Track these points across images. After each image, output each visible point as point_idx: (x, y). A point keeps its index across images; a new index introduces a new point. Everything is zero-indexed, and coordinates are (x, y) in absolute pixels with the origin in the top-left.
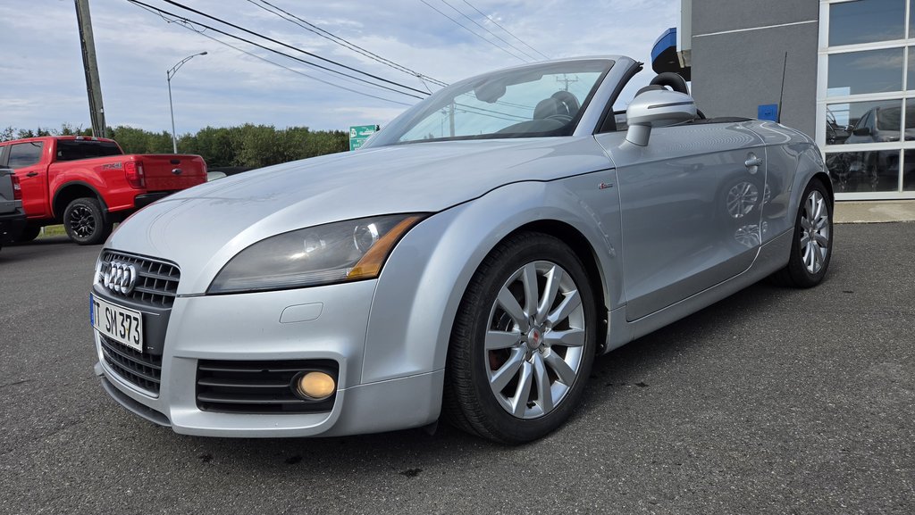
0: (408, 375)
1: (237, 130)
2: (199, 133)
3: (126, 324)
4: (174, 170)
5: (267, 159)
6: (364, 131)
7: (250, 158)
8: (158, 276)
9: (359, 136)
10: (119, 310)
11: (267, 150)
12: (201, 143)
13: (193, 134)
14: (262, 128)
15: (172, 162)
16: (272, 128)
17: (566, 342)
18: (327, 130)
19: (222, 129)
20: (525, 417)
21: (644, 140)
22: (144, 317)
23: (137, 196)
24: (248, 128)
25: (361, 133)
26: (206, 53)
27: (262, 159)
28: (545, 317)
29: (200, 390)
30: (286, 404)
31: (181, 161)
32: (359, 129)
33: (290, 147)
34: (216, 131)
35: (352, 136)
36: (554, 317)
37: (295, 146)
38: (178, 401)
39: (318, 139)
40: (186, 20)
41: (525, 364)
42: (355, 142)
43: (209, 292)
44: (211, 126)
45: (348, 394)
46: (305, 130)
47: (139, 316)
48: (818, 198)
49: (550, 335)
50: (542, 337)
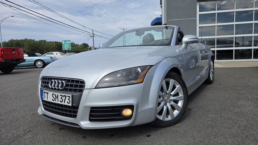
0: (150, 109)
1: (22, 40)
2: (9, 41)
3: (64, 98)
4: (13, 53)
5: (32, 49)
6: (67, 42)
7: (26, 49)
8: (74, 84)
9: (65, 43)
10: (59, 94)
11: (32, 47)
12: (9, 44)
13: (7, 41)
14: (31, 40)
15: (13, 50)
16: (34, 40)
17: (177, 99)
18: (52, 41)
19: (17, 40)
20: (165, 120)
21: (186, 47)
22: (72, 96)
23: (1, 61)
24: (26, 40)
25: (66, 42)
26: (13, 16)
27: (31, 49)
28: (170, 93)
29: (90, 116)
30: (116, 118)
31: (16, 50)
32: (65, 41)
33: (40, 46)
34: (15, 41)
35: (63, 43)
36: (173, 93)
37: (42, 46)
38: (83, 120)
39: (49, 43)
40: (11, 6)
41: (165, 106)
42: (64, 45)
43: (96, 87)
44: (13, 39)
45: (136, 114)
46: (45, 41)
47: (70, 96)
48: (212, 62)
49: (172, 98)
50: (169, 99)
